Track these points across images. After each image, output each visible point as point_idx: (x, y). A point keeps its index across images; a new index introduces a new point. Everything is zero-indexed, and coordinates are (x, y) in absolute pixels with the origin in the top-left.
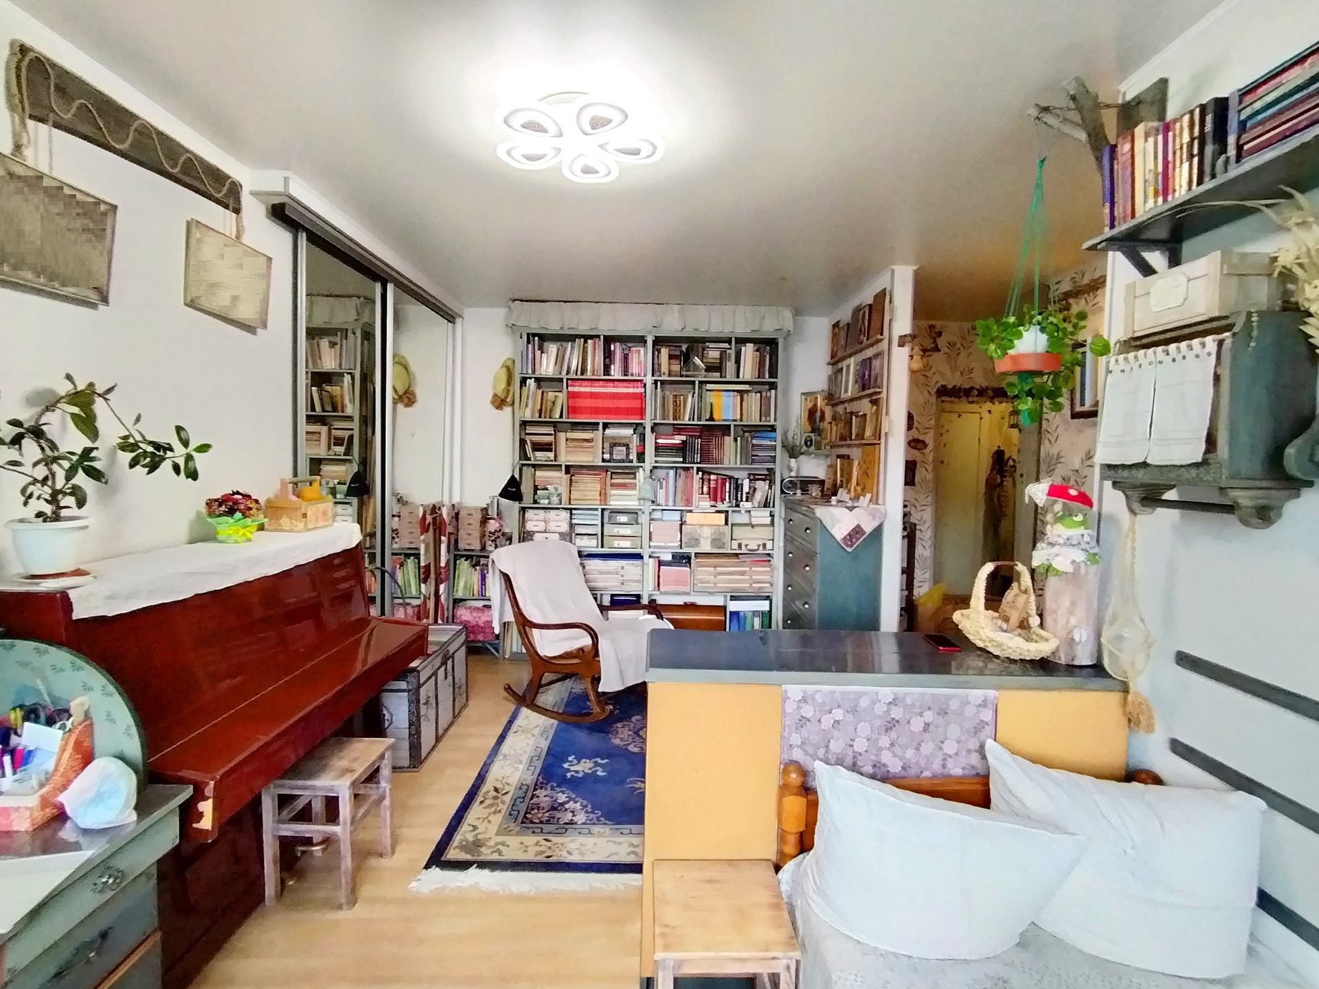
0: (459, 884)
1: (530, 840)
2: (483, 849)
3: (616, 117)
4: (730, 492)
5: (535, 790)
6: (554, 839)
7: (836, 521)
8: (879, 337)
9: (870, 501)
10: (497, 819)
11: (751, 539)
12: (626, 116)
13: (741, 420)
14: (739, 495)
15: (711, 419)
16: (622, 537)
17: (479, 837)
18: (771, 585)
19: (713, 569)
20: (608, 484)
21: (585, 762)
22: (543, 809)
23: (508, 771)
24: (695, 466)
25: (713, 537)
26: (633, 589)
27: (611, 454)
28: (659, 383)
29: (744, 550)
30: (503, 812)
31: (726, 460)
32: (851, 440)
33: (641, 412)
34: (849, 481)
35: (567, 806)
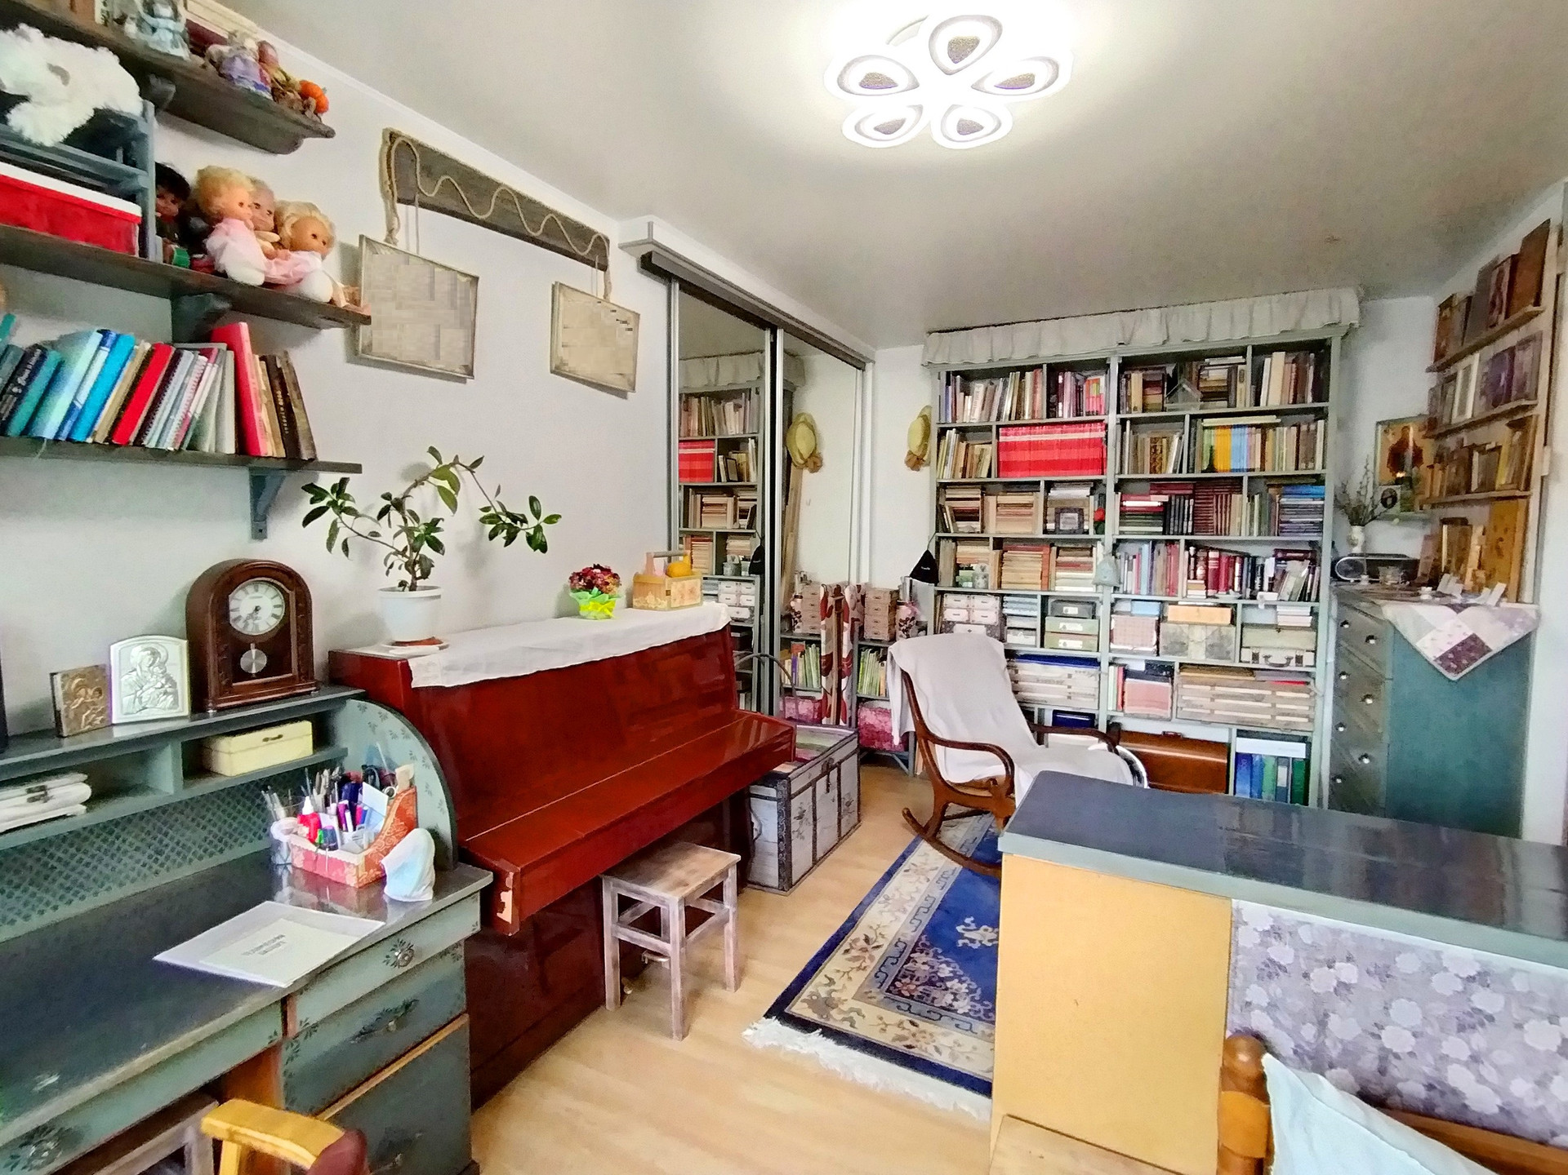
0: (797, 1048)
1: (893, 1017)
2: (833, 1012)
3: (984, 33)
4: (1241, 577)
5: (914, 951)
6: (923, 1025)
7: (1424, 628)
8: (1531, 308)
9: (1504, 595)
10: (859, 978)
11: (1277, 650)
13: (1263, 469)
14: (1258, 581)
15: (1211, 469)
16: (1070, 634)
17: (833, 995)
18: (1311, 720)
19: (1209, 688)
20: (1053, 562)
21: (986, 930)
22: (918, 980)
23: (886, 918)
24: (1182, 538)
25: (1210, 642)
27: (1057, 522)
28: (1128, 423)
29: (1262, 664)
30: (869, 970)
31: (1234, 529)
32: (1468, 491)
33: (1101, 465)
34: (1462, 560)
35: (949, 984)
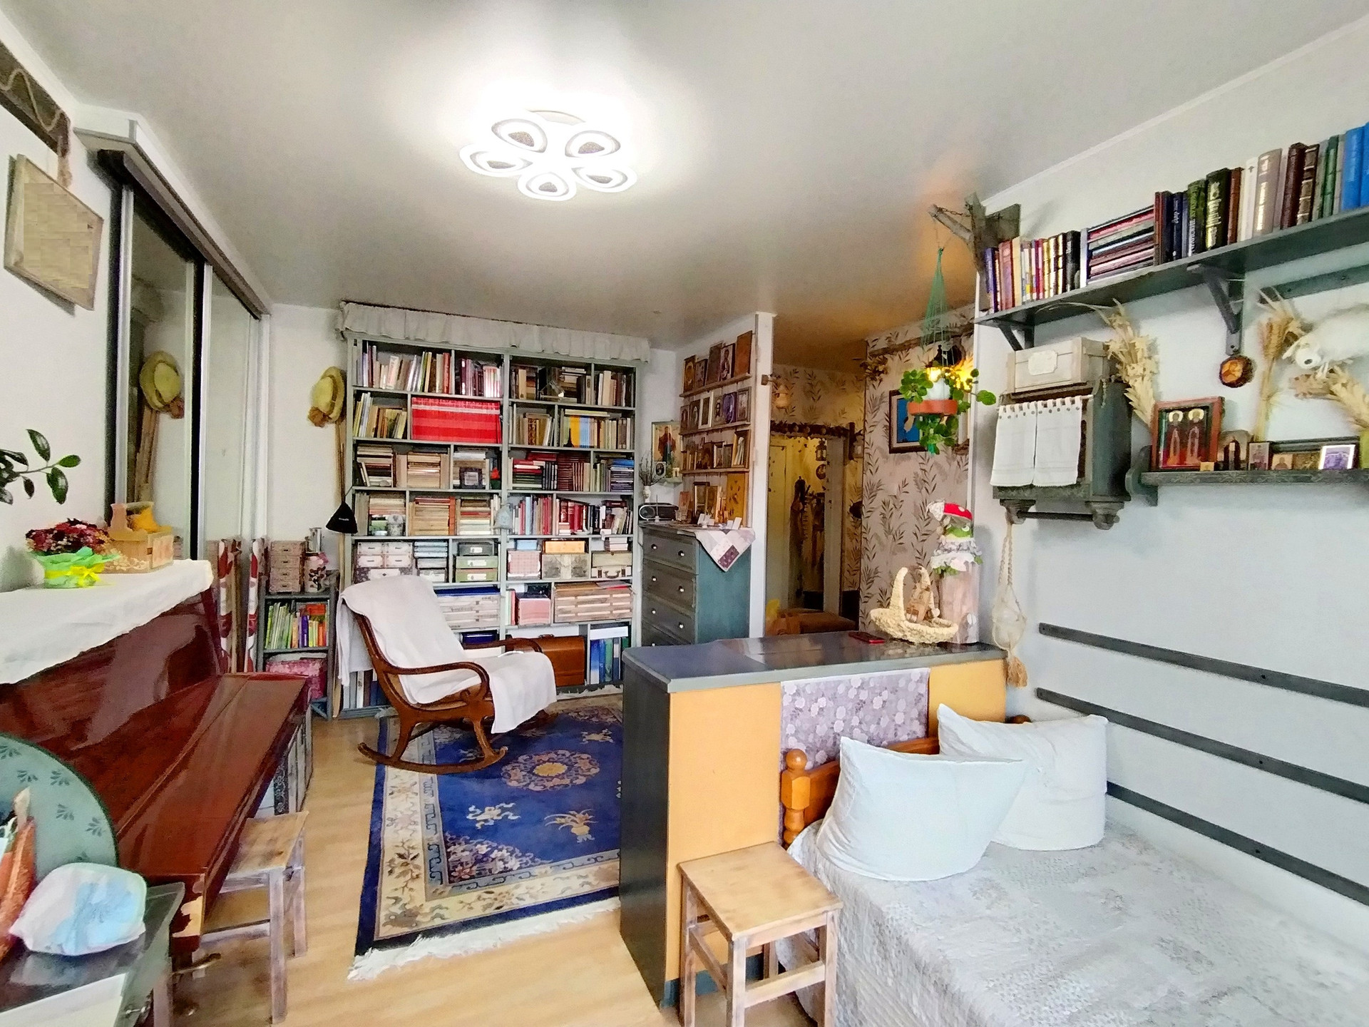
0: (412, 959)
1: (471, 896)
2: (419, 918)
3: (609, 145)
4: (587, 519)
5: (447, 847)
6: (497, 890)
7: (714, 543)
8: (747, 374)
9: (741, 524)
10: (419, 886)
11: (611, 566)
12: (618, 146)
13: (598, 447)
14: (596, 522)
15: (570, 444)
16: (476, 569)
17: (408, 907)
18: (631, 611)
19: (574, 598)
20: (459, 513)
21: (490, 810)
22: (467, 864)
23: (404, 834)
24: (555, 493)
25: (574, 565)
26: (487, 625)
27: (461, 479)
28: (515, 405)
29: (604, 578)
30: (422, 876)
31: (586, 488)
32: (712, 468)
33: (498, 436)
34: (711, 506)
35: (493, 856)
